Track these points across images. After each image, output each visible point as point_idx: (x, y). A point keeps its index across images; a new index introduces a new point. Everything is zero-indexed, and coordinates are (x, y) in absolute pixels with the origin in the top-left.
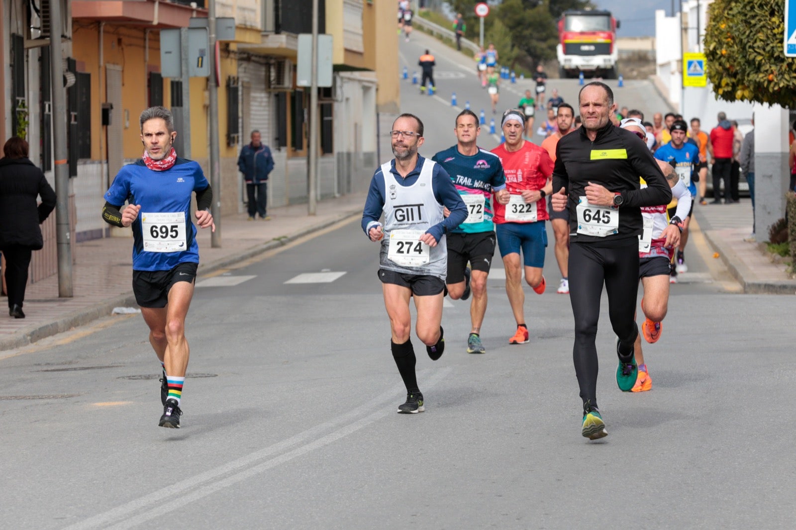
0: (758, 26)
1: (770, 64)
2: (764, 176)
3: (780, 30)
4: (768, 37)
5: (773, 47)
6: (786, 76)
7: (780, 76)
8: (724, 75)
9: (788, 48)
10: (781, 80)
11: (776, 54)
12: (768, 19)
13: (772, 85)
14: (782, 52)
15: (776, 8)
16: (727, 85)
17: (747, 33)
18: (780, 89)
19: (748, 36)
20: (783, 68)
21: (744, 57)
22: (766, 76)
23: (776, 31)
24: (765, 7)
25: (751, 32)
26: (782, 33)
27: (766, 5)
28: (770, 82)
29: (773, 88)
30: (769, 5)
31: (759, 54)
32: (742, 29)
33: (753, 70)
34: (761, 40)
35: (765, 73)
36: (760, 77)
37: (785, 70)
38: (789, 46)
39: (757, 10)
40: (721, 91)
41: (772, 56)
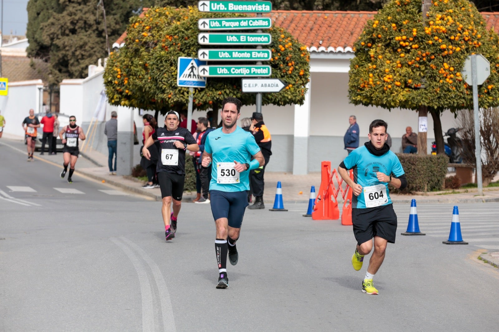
0: (164, 71)
1: (170, 89)
3: (175, 73)
4: (169, 77)
5: (172, 82)
6: (178, 96)
7: (174, 96)
8: (116, 93)
9: (179, 82)
11: (173, 85)
12: (169, 67)
13: (170, 100)
14: (176, 84)
15: (174, 62)
17: (159, 74)
18: (174, 102)
19: (159, 75)
21: (155, 86)
23: (173, 74)
24: (168, 62)
26: (176, 75)
27: (169, 61)
28: (169, 98)
31: (164, 84)
32: (155, 72)
33: (160, 92)
34: (166, 78)
35: (167, 94)
36: (165, 96)
37: (177, 93)
39: (164, 63)
41: (171, 85)
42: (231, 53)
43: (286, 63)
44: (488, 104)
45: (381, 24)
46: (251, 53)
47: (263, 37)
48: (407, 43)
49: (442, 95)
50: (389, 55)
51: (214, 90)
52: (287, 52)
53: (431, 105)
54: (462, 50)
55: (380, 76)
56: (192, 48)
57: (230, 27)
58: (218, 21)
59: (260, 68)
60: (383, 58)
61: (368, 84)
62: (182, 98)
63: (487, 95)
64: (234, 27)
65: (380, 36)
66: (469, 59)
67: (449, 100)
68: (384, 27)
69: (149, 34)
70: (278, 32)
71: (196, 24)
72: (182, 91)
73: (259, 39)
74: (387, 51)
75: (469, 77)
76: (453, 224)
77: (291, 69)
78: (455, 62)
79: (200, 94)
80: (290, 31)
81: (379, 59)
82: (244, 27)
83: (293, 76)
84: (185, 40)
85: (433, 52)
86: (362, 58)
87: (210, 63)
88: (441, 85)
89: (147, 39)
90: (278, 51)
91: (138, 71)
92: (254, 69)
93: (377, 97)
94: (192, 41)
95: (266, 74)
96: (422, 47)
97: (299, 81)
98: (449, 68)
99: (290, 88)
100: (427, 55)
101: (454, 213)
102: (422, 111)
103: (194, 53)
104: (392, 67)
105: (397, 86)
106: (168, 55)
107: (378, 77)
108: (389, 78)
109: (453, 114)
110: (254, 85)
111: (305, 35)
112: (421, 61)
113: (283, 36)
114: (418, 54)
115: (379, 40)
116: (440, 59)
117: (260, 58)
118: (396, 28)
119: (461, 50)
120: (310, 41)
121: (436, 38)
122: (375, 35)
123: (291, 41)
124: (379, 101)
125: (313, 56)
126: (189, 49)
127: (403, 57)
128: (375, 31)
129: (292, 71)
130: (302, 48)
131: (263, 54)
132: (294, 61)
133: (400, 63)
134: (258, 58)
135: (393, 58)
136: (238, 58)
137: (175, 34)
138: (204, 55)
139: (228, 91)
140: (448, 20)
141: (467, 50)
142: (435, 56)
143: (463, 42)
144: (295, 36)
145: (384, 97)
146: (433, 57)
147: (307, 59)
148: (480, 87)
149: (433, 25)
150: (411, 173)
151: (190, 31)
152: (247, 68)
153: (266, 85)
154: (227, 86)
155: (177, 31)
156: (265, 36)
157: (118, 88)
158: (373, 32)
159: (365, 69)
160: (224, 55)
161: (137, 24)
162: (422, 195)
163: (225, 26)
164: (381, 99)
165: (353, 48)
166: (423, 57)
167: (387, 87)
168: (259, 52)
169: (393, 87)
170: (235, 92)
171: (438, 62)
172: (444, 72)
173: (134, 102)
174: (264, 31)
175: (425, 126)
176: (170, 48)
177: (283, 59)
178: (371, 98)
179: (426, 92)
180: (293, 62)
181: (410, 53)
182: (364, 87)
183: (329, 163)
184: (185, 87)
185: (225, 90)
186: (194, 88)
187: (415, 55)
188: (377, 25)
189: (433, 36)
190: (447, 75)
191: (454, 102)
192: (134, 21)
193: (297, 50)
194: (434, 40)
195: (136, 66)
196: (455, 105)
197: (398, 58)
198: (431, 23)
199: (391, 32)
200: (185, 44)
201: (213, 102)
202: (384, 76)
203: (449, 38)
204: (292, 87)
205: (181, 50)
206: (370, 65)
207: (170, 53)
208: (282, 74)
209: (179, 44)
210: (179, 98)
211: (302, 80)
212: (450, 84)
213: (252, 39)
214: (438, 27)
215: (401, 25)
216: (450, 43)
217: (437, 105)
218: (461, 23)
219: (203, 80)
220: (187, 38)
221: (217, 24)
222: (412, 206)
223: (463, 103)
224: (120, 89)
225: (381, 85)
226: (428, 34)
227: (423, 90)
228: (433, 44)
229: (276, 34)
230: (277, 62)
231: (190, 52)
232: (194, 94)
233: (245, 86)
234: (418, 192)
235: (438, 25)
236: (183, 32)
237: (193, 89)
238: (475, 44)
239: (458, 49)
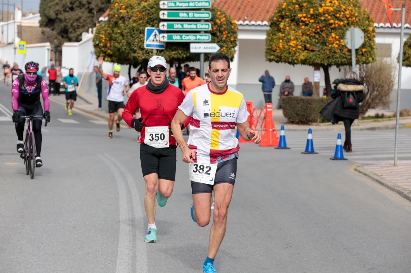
0: (135, 37)
1: (139, 50)
4: (139, 41)
5: (141, 45)
6: (145, 55)
7: (142, 55)
8: (101, 52)
9: (146, 45)
11: (142, 47)
12: (139, 35)
13: (140, 58)
14: (144, 47)
15: (142, 31)
17: (131, 39)
18: (142, 59)
19: (132, 40)
21: (129, 47)
25: (133, 39)
26: (144, 40)
28: (139, 56)
30: (139, 30)
32: (129, 38)
34: (137, 42)
35: (137, 53)
36: (136, 55)
37: (145, 53)
39: (135, 32)
41: (140, 47)
42: (182, 25)
43: (221, 32)
44: (362, 62)
45: (288, 5)
46: (196, 25)
47: (205, 14)
48: (306, 19)
49: (331, 56)
50: (293, 27)
51: (170, 51)
52: (222, 25)
53: (323, 62)
54: (345, 24)
55: (287, 42)
56: (155, 21)
57: (182, 6)
58: (174, 2)
59: (203, 36)
60: (289, 29)
61: (279, 47)
62: (147, 57)
63: (361, 56)
64: (185, 7)
65: (287, 14)
66: (349, 30)
67: (335, 59)
68: (290, 7)
69: (125, 11)
70: (216, 10)
71: (158, 4)
72: (148, 52)
73: (202, 15)
74: (292, 24)
75: (349, 43)
76: (337, 146)
77: (225, 36)
78: (339, 32)
79: (161, 53)
80: (224, 10)
81: (287, 30)
82: (191, 6)
83: (226, 42)
84: (151, 15)
85: (324, 25)
86: (274, 29)
87: (168, 32)
88: (330, 48)
89: (123, 15)
90: (215, 24)
91: (117, 37)
92: (198, 36)
93: (285, 56)
94: (155, 16)
95: (207, 40)
96: (317, 22)
97: (230, 45)
98: (336, 36)
99: (224, 50)
100: (320, 28)
101: (338, 138)
102: (317, 66)
103: (156, 25)
104: (296, 35)
105: (299, 49)
106: (138, 26)
107: (285, 42)
108: (294, 44)
109: (338, 69)
110: (199, 48)
111: (234, 12)
112: (316, 31)
113: (219, 13)
114: (314, 27)
115: (286, 16)
116: (329, 30)
117: (203, 29)
118: (298, 8)
119: (343, 24)
120: (238, 17)
121: (327, 15)
122: (283, 13)
123: (225, 17)
124: (286, 59)
125: (240, 28)
126: (153, 22)
127: (303, 29)
128: (284, 11)
129: (226, 38)
130: (233, 22)
131: (205, 26)
132: (228, 31)
133: (302, 33)
134: (201, 28)
135: (296, 29)
136: (188, 28)
137: (143, 11)
138: (163, 26)
139: (180, 52)
140: (335, 3)
141: (348, 24)
142: (326, 28)
143: (345, 18)
144: (228, 13)
145: (290, 57)
146: (324, 29)
147: (236, 29)
148: (357, 50)
149: (325, 6)
150: (308, 110)
151: (154, 9)
152: (194, 36)
153: (207, 48)
154: (180, 48)
155: (144, 10)
156: (206, 13)
157: (103, 49)
158: (282, 11)
159: (277, 37)
160: (177, 26)
161: (117, 4)
162: (316, 125)
163: (178, 6)
164: (288, 58)
165: (268, 22)
166: (317, 29)
167: (292, 50)
168: (202, 24)
169: (296, 49)
170: (185, 53)
171: (328, 33)
172: (332, 39)
173: (114, 59)
174: (206, 9)
175: (318, 77)
176: (139, 21)
177: (219, 29)
178: (280, 58)
179: (319, 53)
180: (226, 32)
181: (309, 26)
182: (276, 49)
183: (251, 103)
184: (150, 49)
185: (178, 51)
187: (312, 27)
188: (285, 6)
189: (324, 14)
190: (334, 41)
191: (339, 61)
192: (114, 2)
193: (229, 23)
194: (325, 17)
195: (116, 34)
196: (340, 63)
197: (299, 29)
198: (323, 5)
199: (295, 11)
200: (151, 18)
201: (170, 59)
202: (291, 42)
203: (336, 15)
204: (226, 49)
205: (147, 22)
206: (280, 34)
207: (140, 24)
208: (219, 40)
209: (146, 19)
210: (145, 56)
211: (233, 45)
212: (336, 48)
213: (197, 15)
214: (328, 8)
215: (302, 6)
216: (336, 19)
217: (326, 62)
218: (344, 5)
219: (162, 44)
220: (151, 14)
221: (173, 4)
222: (309, 133)
223: (345, 61)
224: (104, 50)
225: (288, 48)
226: (321, 13)
227: (317, 52)
228: (325, 20)
229: (215, 12)
230: (215, 32)
231: (153, 24)
233: (193, 48)
234: (314, 124)
235: (328, 6)
236: (149, 10)
237: (155, 50)
238: (353, 20)
239: (342, 23)
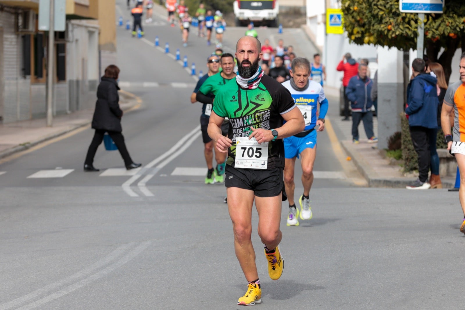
1: (390, 17)
2: (384, 100)
5: (391, 5)
6: (401, 27)
7: (396, 27)
8: (356, 25)
9: (403, 6)
10: (397, 29)
11: (394, 10)
13: (390, 33)
14: (398, 9)
16: (358, 32)
18: (397, 36)
20: (399, 21)
21: (370, 12)
22: (386, 26)
28: (389, 31)
29: (391, 35)
31: (381, 10)
33: (376, 22)
35: (386, 24)
36: (382, 27)
37: (400, 22)
38: (404, 5)
40: (353, 37)
41: (390, 11)
51: (455, 16)
62: (407, 30)
72: (407, 20)
79: (435, 22)
184: (412, 14)
186: (425, 14)
201: (455, 34)
210: (402, 30)
219: (439, 2)
232: (425, 24)
237: (423, 15)
